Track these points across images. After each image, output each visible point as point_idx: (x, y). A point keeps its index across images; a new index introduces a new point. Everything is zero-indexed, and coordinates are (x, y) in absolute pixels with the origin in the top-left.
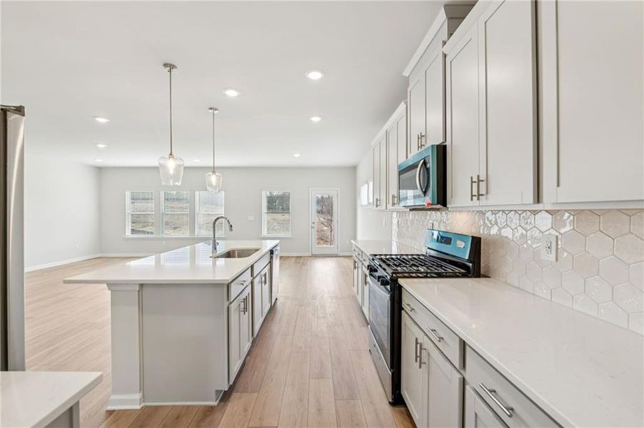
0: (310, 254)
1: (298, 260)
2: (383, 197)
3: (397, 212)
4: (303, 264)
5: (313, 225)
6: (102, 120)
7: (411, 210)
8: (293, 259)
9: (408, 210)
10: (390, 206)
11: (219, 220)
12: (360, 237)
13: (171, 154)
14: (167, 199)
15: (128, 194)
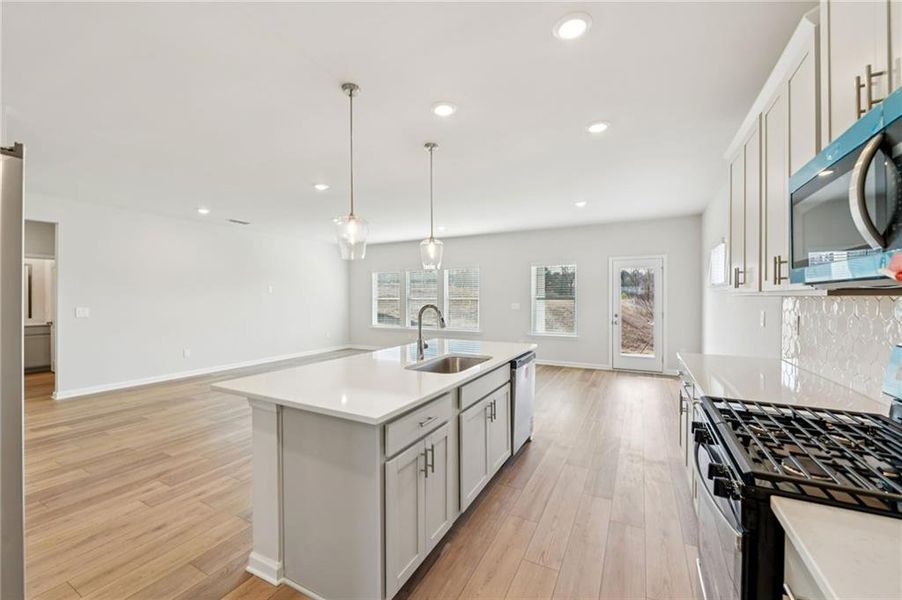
0: (610, 367)
1: (587, 375)
2: (753, 265)
3: (797, 297)
4: (594, 384)
5: (615, 319)
6: (321, 187)
7: (831, 293)
8: (579, 373)
9: (825, 293)
10: (768, 285)
11: (427, 310)
12: (709, 349)
13: (352, 214)
14: (413, 281)
15: (375, 277)
